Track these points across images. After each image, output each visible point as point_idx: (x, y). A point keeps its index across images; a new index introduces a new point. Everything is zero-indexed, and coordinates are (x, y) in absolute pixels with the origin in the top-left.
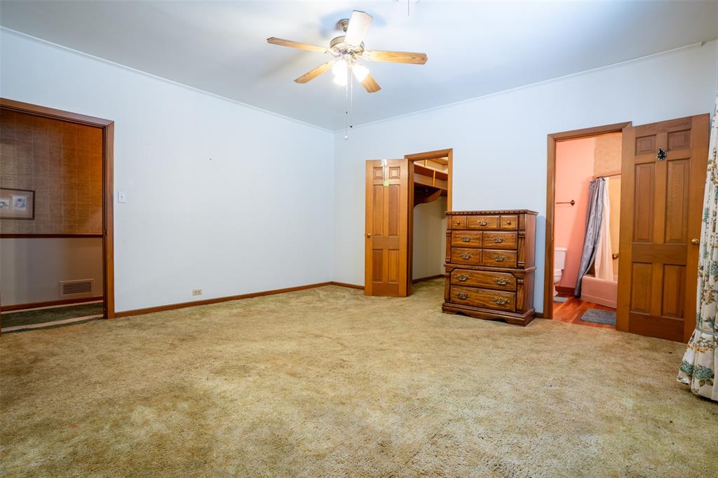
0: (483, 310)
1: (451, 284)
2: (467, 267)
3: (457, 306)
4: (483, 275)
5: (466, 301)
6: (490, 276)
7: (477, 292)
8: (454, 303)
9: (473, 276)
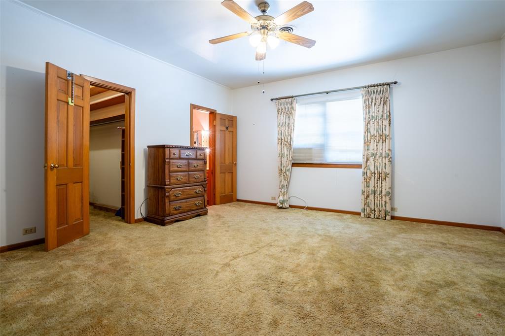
0: (190, 213)
1: (170, 201)
2: (180, 186)
3: (174, 216)
4: (189, 189)
5: (180, 211)
6: (193, 189)
7: (186, 202)
8: (173, 215)
9: (184, 192)
